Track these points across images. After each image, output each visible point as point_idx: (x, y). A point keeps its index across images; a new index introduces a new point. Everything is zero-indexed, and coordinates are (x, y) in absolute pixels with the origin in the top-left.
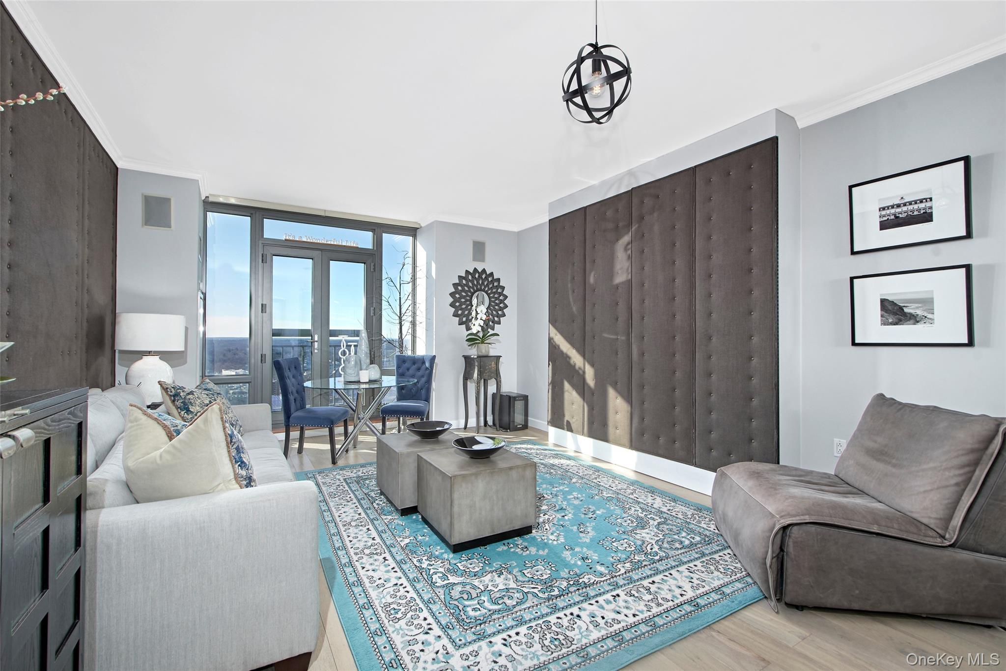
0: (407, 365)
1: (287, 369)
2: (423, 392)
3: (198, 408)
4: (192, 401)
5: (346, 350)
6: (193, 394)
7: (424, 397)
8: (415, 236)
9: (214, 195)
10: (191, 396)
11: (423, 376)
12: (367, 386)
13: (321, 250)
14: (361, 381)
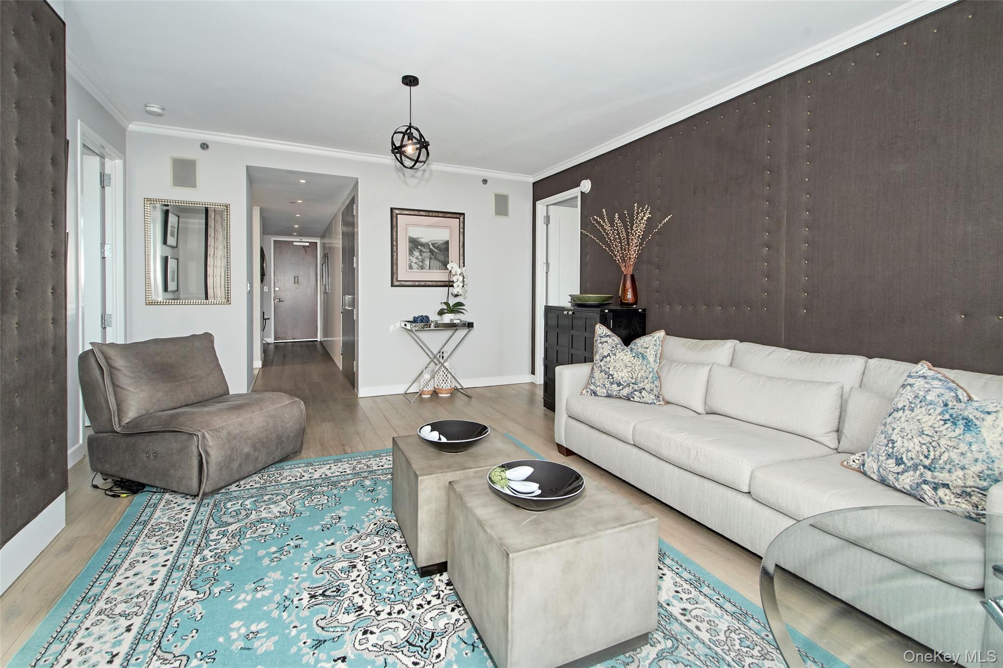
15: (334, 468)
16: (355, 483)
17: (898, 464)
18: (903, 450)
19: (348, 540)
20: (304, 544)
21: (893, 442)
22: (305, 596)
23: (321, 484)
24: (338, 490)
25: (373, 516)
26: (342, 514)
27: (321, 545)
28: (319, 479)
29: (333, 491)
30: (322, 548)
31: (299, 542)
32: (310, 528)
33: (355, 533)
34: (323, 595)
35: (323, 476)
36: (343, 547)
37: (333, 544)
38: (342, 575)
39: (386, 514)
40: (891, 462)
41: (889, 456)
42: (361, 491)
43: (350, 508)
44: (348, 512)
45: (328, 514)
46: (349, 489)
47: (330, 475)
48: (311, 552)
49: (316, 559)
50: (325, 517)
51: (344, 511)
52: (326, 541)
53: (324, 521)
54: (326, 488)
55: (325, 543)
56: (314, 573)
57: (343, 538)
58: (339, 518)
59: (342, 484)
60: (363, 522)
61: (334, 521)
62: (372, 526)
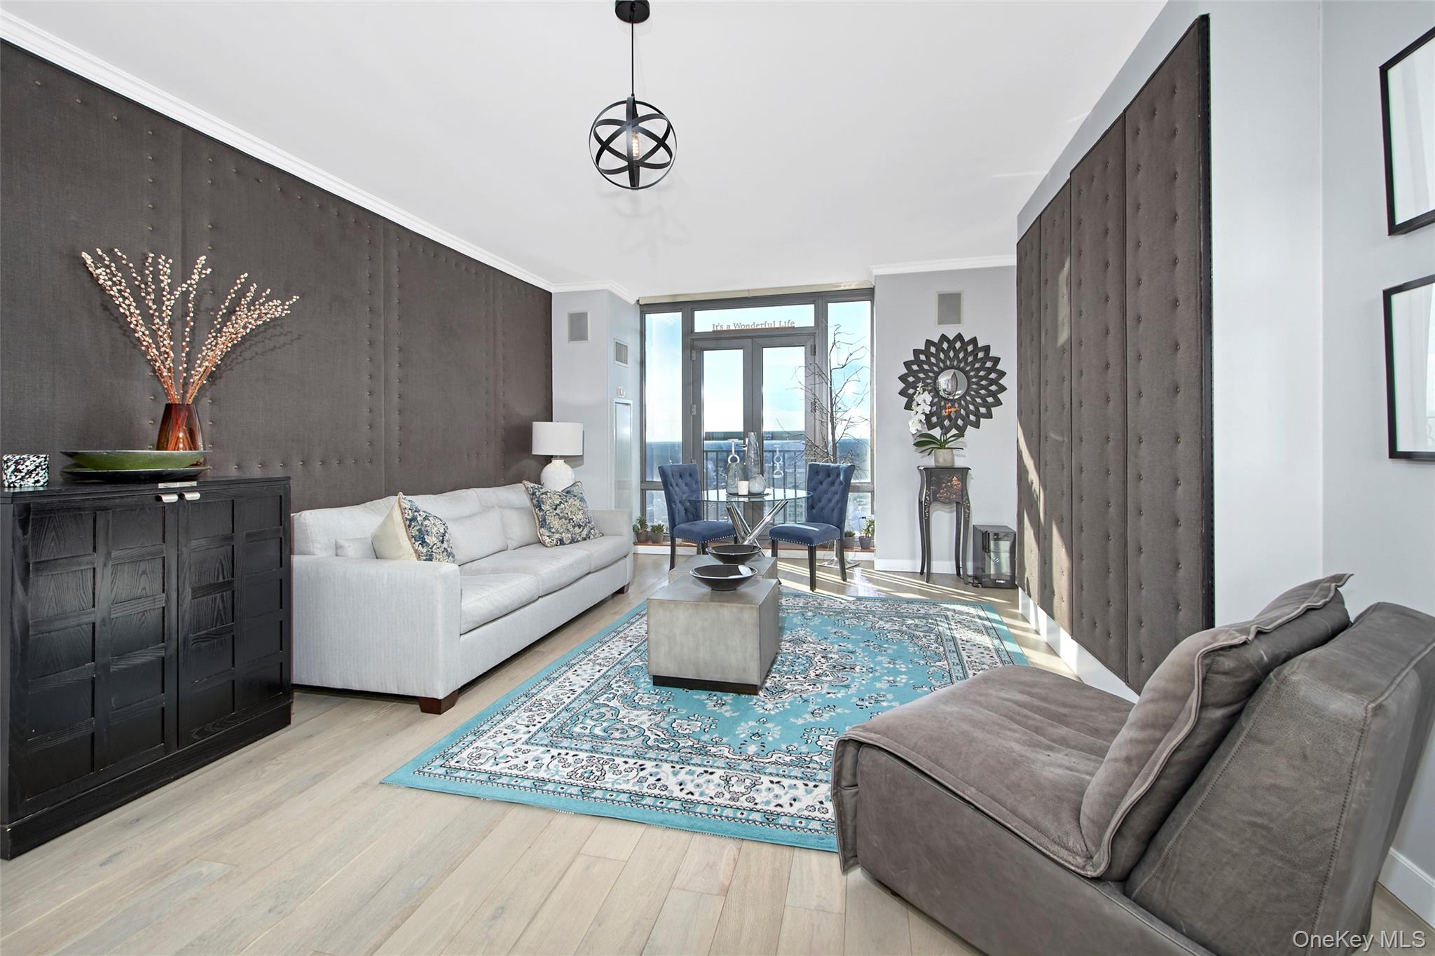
0: (821, 477)
1: (671, 476)
2: (836, 514)
3: (548, 507)
4: (544, 500)
5: (736, 456)
6: (546, 494)
7: (835, 519)
8: (872, 299)
9: (644, 298)
10: (544, 496)
11: (836, 493)
12: (746, 500)
13: (752, 337)
14: (739, 494)
15: (785, 800)
16: (769, 755)
17: (580, 528)
18: (578, 520)
19: (814, 693)
20: (855, 700)
21: (572, 519)
22: (857, 669)
23: (820, 769)
24: (799, 751)
25: (778, 705)
26: (808, 717)
27: (839, 695)
28: (821, 781)
29: (807, 750)
30: (839, 692)
31: (860, 703)
32: (847, 711)
33: (804, 696)
34: (845, 668)
35: (811, 784)
36: (820, 688)
37: (829, 693)
38: (828, 673)
39: (763, 704)
40: (576, 528)
41: (574, 527)
42: (770, 739)
43: (796, 721)
44: (801, 717)
45: (824, 721)
46: (784, 747)
47: (800, 783)
48: (849, 693)
49: (847, 687)
50: (828, 718)
51: (805, 719)
52: (834, 697)
53: (831, 715)
54: (814, 758)
55: (836, 696)
56: (850, 679)
57: (819, 695)
58: (813, 713)
59: (788, 759)
60: (790, 703)
61: (821, 712)
62: (784, 697)
